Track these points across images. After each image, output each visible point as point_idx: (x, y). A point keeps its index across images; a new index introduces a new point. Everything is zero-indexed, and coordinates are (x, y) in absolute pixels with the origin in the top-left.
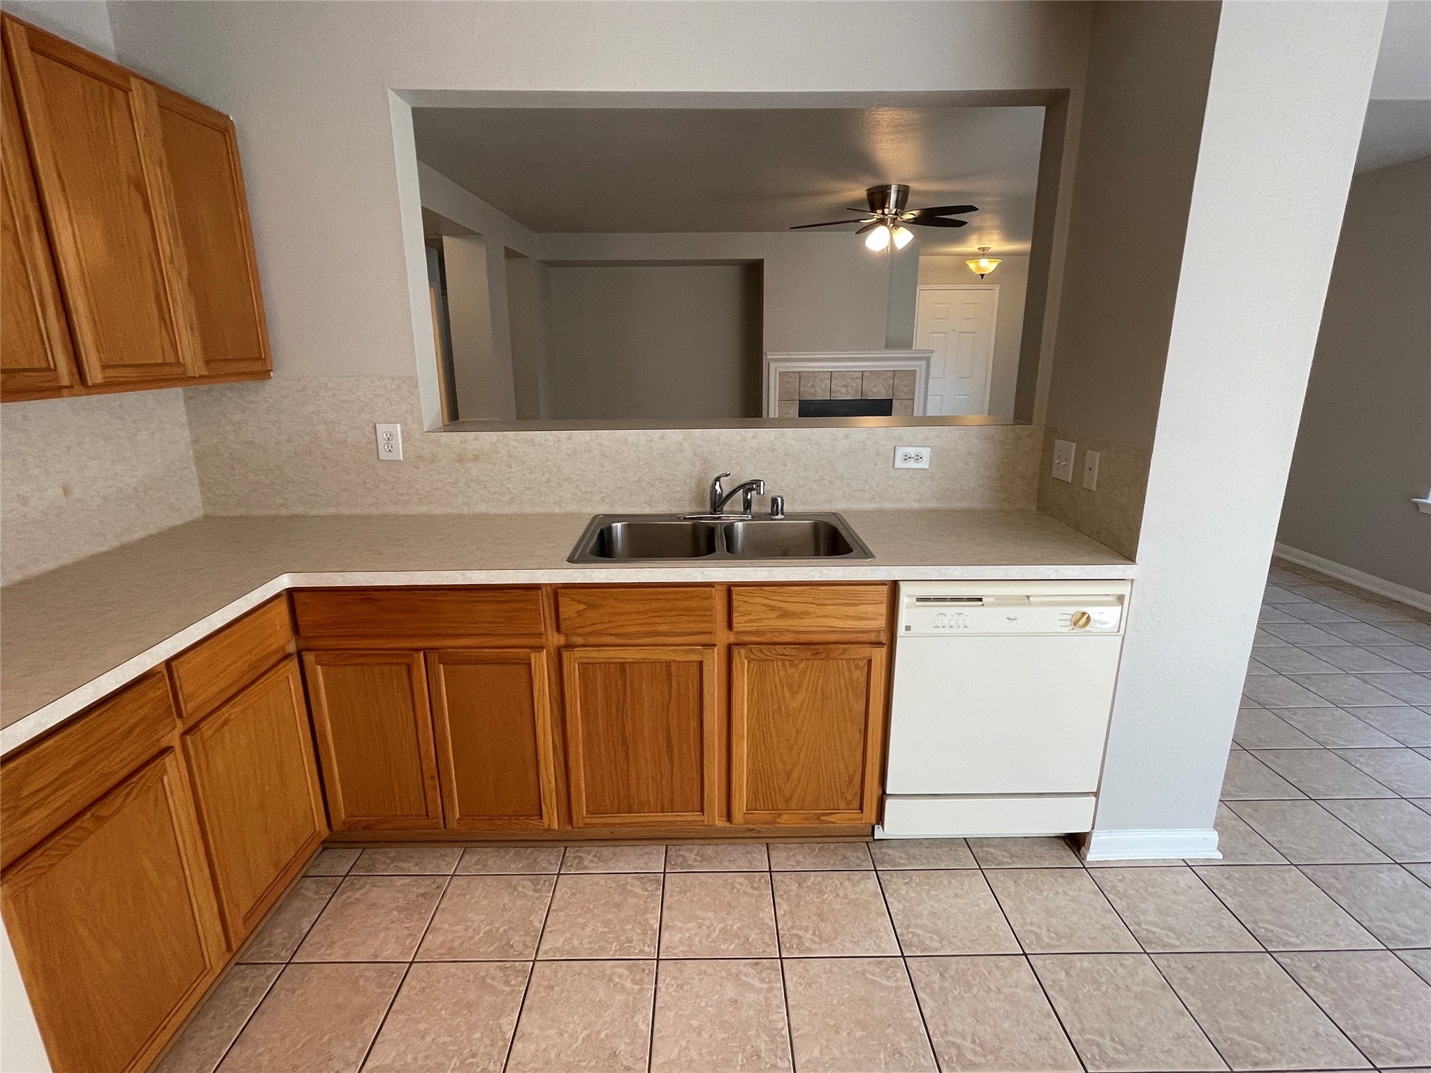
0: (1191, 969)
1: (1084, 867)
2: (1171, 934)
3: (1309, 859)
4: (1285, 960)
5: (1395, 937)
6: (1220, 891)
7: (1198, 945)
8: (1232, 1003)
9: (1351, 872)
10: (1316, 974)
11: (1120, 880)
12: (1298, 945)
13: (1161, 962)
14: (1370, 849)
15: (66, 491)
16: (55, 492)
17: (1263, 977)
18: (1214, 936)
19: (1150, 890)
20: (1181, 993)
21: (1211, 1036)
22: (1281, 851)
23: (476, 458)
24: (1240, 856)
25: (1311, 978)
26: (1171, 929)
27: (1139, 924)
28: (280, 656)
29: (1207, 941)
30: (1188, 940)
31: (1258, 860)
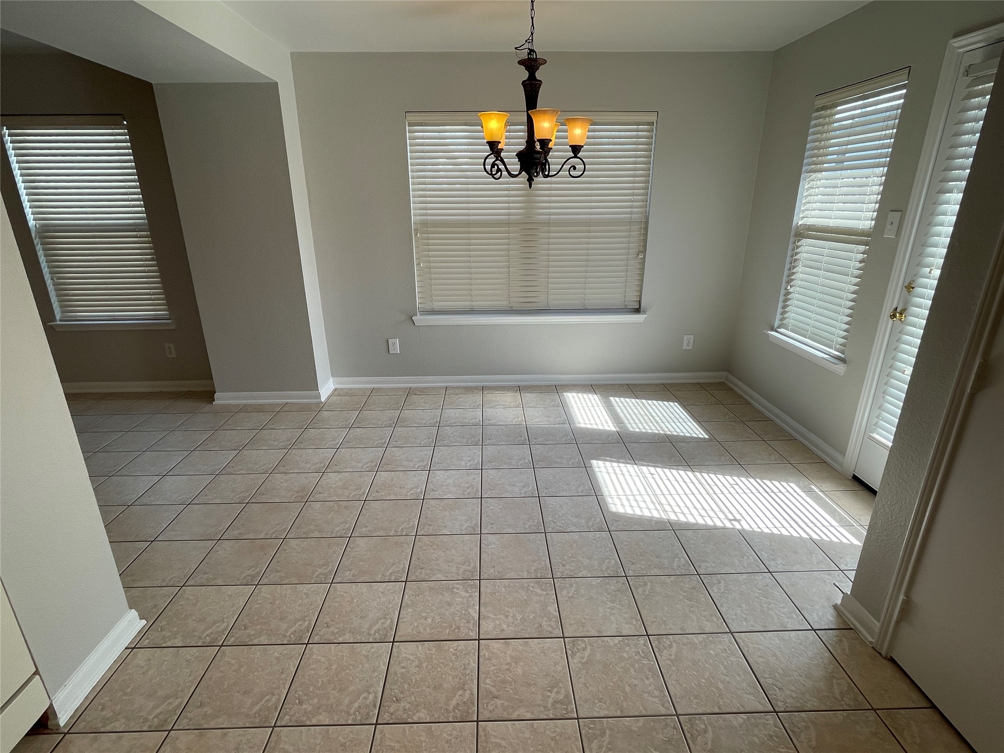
0: (202, 705)
1: (65, 734)
2: (170, 700)
3: (185, 576)
4: (232, 641)
5: (253, 577)
6: (165, 642)
7: (190, 687)
8: (237, 694)
9: (207, 563)
10: (248, 631)
11: (102, 709)
12: (228, 626)
13: (184, 723)
14: (202, 543)
17: (233, 662)
18: (191, 672)
19: (129, 690)
20: (212, 725)
21: (248, 725)
22: (170, 585)
24: (154, 610)
25: (249, 636)
26: (168, 697)
27: (146, 720)
29: (191, 678)
30: (182, 691)
31: (165, 602)
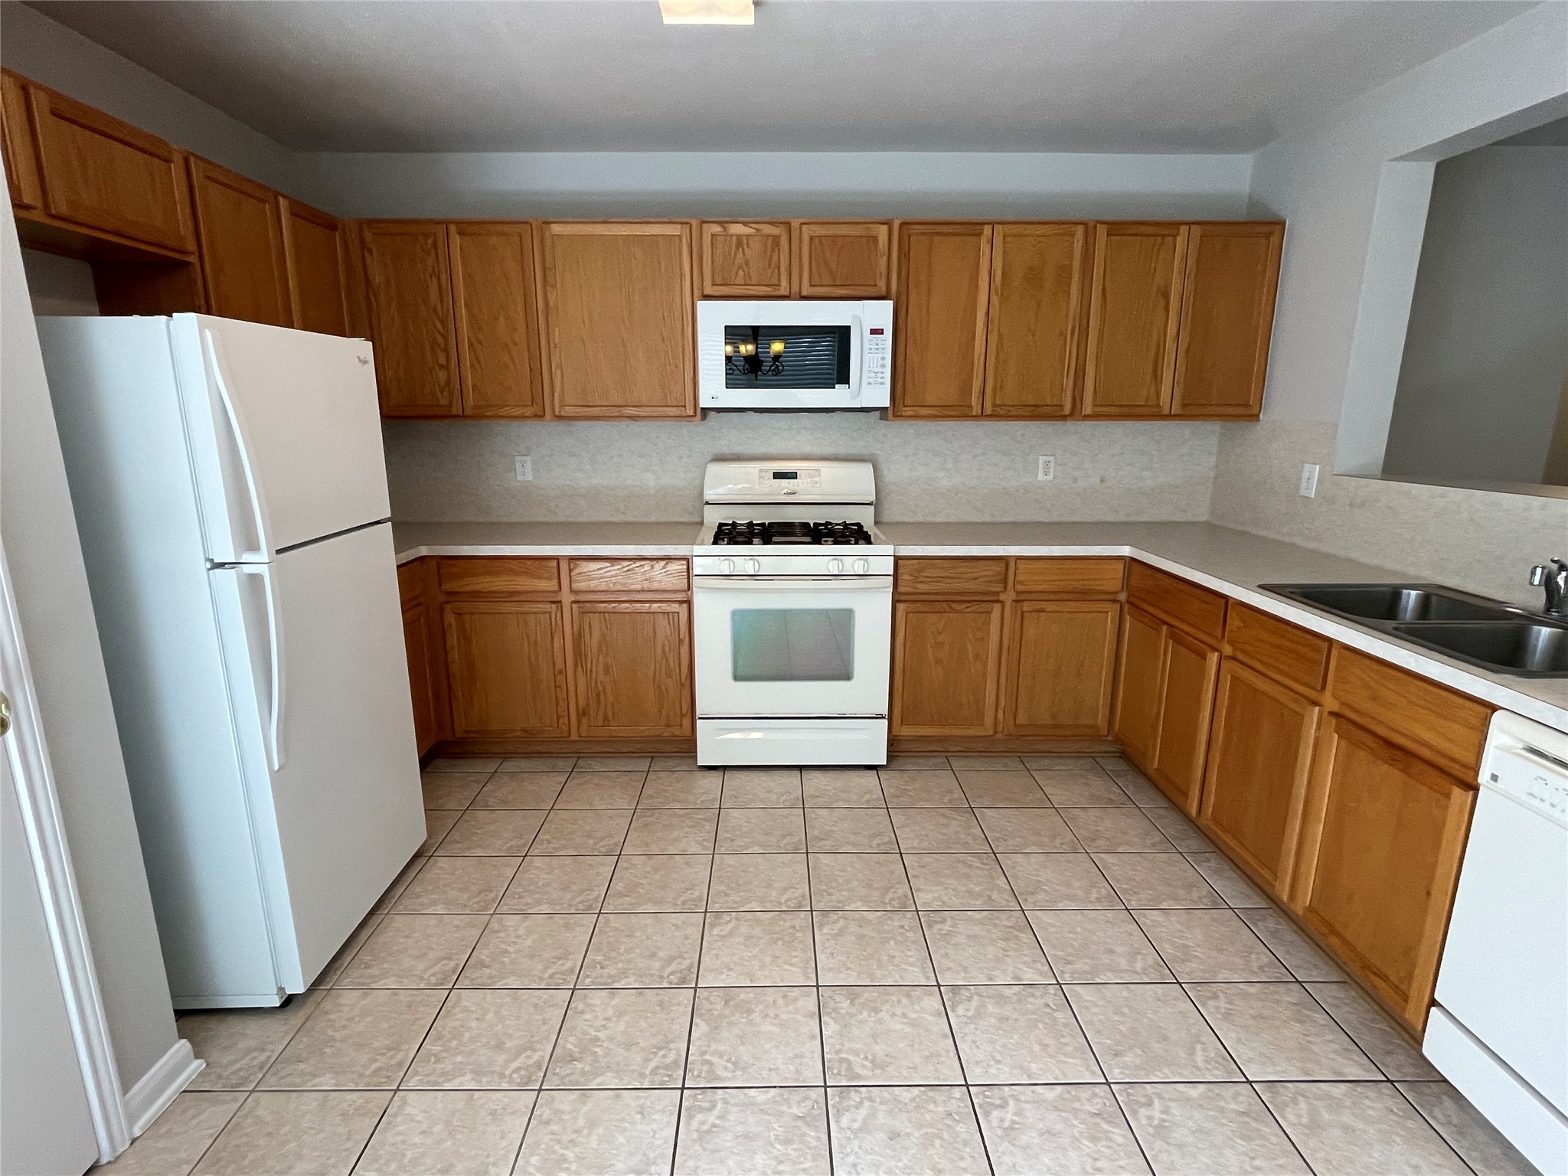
15: (1102, 480)
16: (1095, 480)
23: (1362, 505)
28: (1111, 597)
